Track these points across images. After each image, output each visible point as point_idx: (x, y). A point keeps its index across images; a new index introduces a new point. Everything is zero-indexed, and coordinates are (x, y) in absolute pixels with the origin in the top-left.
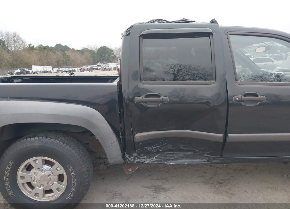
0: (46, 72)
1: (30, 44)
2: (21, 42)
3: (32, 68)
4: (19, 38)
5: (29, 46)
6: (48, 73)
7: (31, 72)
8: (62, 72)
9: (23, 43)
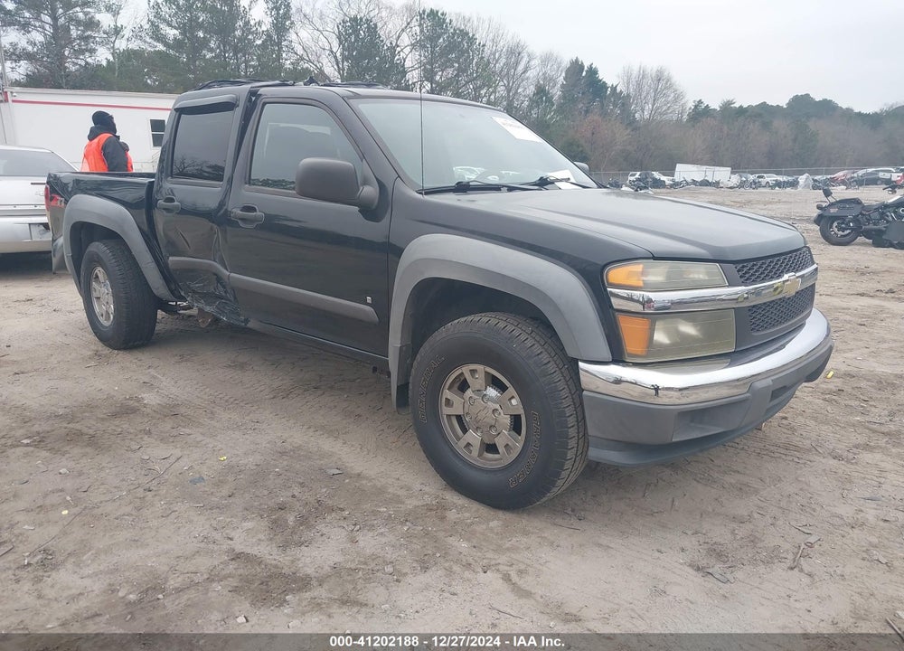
0: (707, 185)
1: (700, 102)
2: (672, 95)
3: (674, 170)
4: (669, 85)
5: (696, 106)
6: (709, 187)
7: (668, 182)
8: (754, 186)
9: (678, 97)
